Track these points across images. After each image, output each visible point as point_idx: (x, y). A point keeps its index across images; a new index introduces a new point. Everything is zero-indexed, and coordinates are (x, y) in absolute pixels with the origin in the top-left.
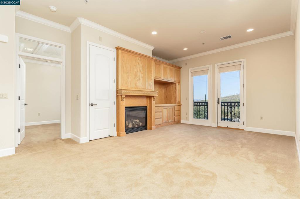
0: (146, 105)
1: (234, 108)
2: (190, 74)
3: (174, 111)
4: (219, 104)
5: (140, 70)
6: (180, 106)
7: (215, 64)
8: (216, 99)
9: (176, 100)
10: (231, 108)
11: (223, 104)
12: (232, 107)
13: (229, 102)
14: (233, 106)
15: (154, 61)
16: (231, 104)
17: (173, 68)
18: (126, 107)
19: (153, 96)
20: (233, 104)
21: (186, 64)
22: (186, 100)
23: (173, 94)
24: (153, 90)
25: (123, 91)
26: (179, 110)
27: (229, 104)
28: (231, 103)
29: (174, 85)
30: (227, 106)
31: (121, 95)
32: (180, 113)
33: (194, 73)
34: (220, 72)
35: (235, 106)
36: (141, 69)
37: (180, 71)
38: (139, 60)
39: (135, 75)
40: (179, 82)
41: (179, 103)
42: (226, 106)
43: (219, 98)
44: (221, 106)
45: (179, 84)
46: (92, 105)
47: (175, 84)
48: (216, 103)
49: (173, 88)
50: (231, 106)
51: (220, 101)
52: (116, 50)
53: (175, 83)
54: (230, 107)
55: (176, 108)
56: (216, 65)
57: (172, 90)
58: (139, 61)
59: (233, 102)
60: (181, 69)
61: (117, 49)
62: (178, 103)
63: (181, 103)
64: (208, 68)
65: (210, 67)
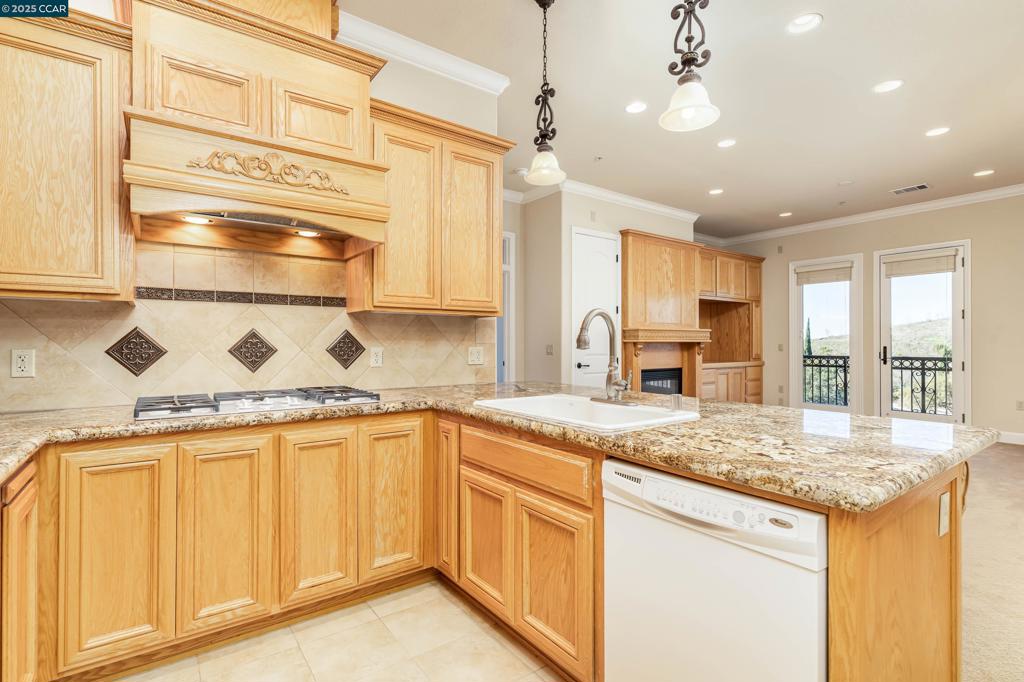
0: (679, 366)
1: (932, 375)
2: (793, 277)
3: (744, 381)
4: (885, 363)
5: (668, 278)
6: (761, 366)
7: (875, 253)
8: (877, 350)
9: (750, 352)
10: (923, 374)
11: (897, 363)
12: (928, 373)
13: (917, 359)
14: (930, 369)
15: (700, 252)
16: (923, 364)
17: (743, 262)
18: (643, 371)
19: (699, 343)
20: (930, 364)
21: (780, 249)
22: (781, 350)
23: (740, 334)
24: (697, 327)
25: (640, 334)
26: (759, 380)
27: (917, 364)
28: (923, 360)
29: (741, 310)
30: (912, 369)
31: (635, 344)
32: (760, 387)
33: (805, 277)
34: (889, 276)
35: (935, 370)
36: (670, 274)
37: (760, 268)
38: (667, 254)
39: (660, 291)
40: (758, 301)
41: (758, 358)
42: (907, 368)
43: (885, 348)
44: (893, 368)
45: (757, 306)
46: (579, 366)
47: (746, 306)
48: (877, 361)
49: (740, 318)
50: (923, 370)
51: (888, 356)
52: (620, 236)
53: (744, 304)
54: (919, 373)
55: (751, 374)
56: (876, 255)
57: (737, 322)
58: (666, 257)
59: (930, 359)
60: (764, 264)
61: (624, 233)
62: (755, 359)
63: (764, 359)
64: (852, 262)
65: (858, 259)
